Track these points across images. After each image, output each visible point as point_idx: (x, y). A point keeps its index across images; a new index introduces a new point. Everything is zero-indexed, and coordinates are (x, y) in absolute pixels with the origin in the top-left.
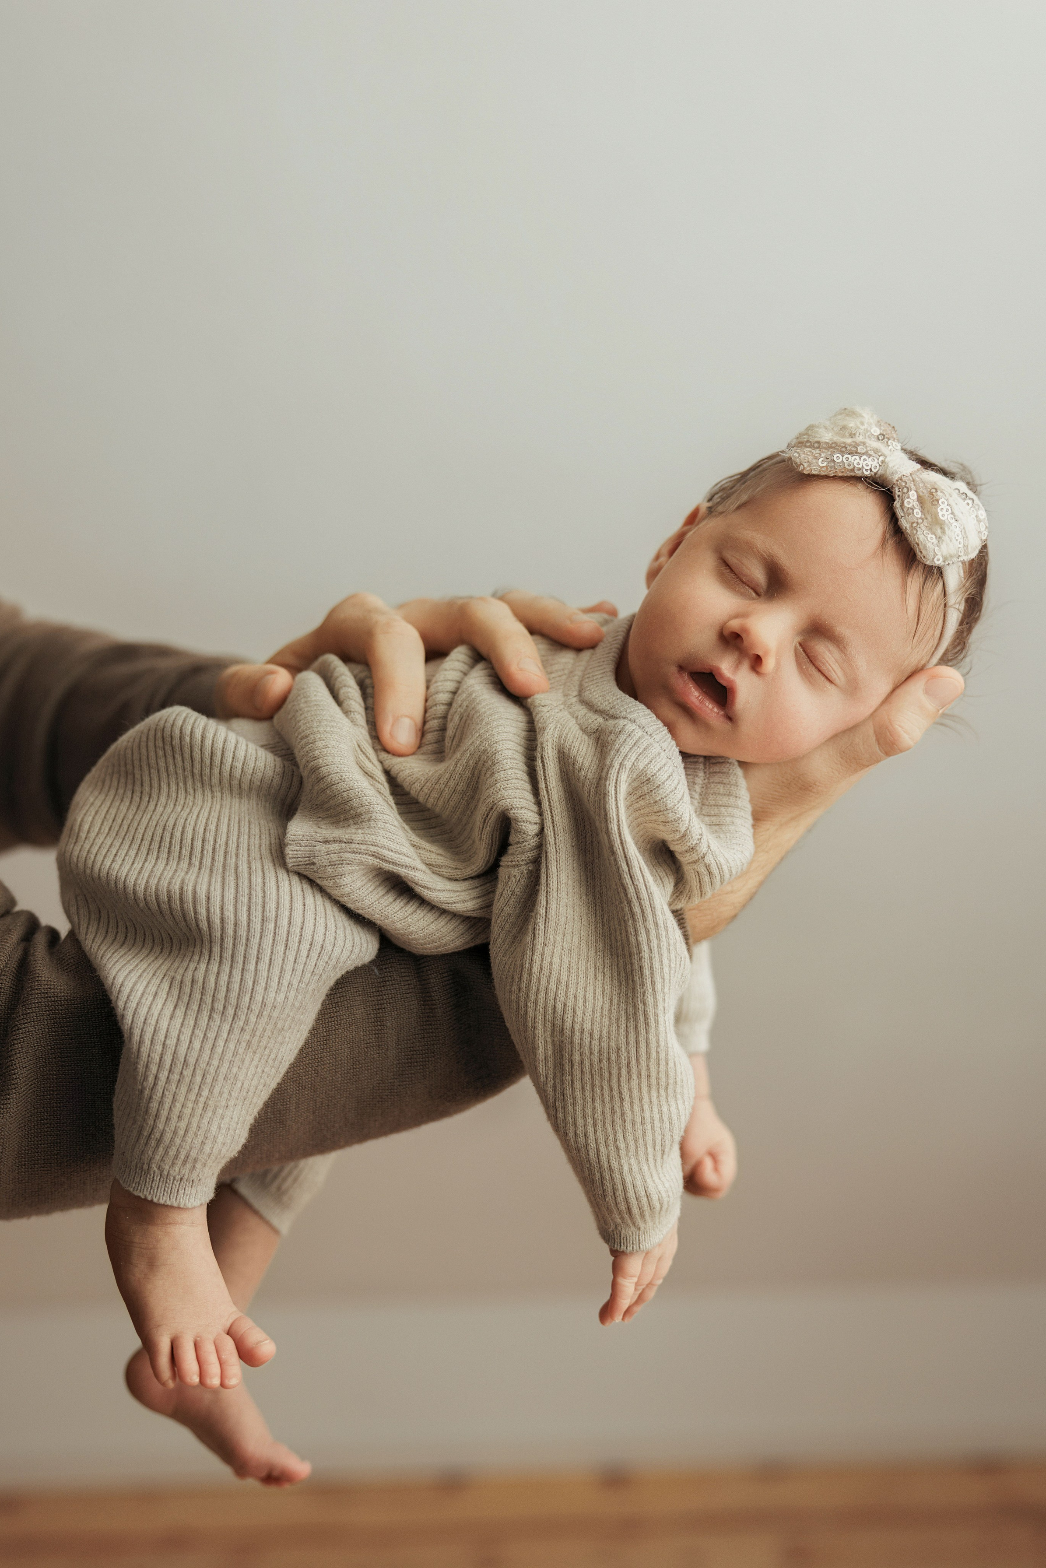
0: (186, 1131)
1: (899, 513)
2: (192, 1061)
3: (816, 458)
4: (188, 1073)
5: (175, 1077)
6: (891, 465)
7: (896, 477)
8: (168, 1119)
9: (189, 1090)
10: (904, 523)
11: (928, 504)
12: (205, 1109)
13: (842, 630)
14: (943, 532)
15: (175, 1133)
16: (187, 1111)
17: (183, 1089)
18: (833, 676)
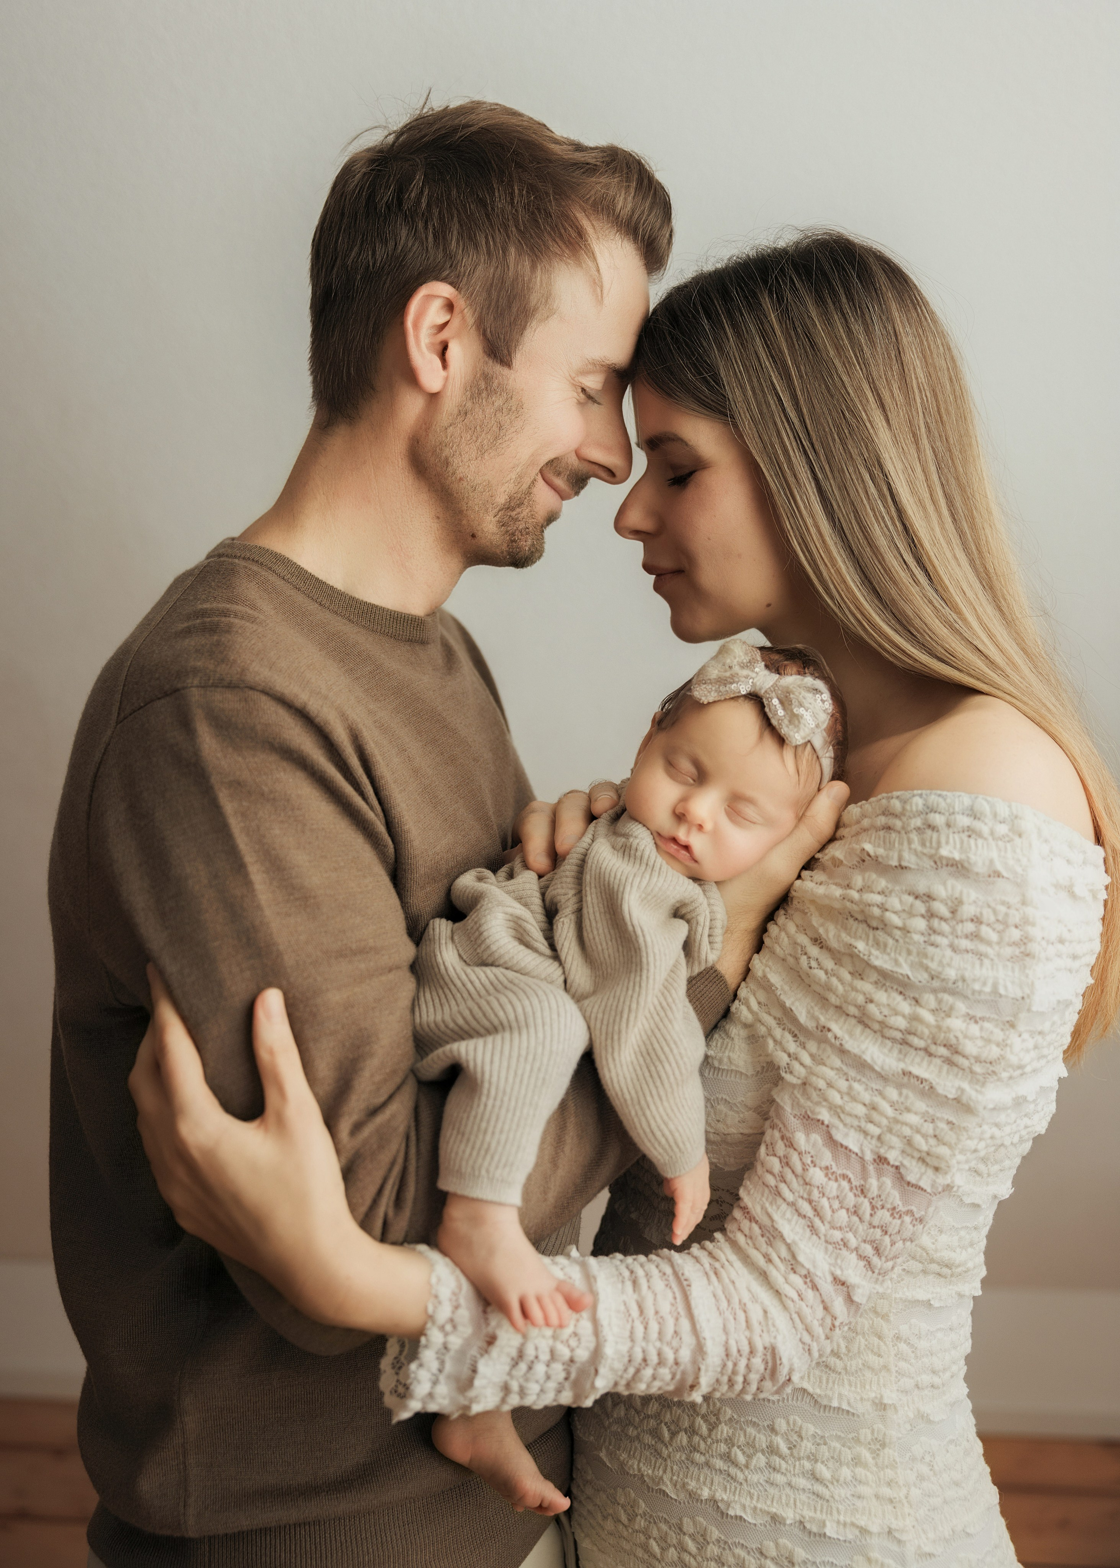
0: (506, 1141)
1: (770, 715)
2: (508, 1090)
3: (709, 692)
4: (506, 1099)
5: (498, 1103)
6: (758, 684)
7: (763, 692)
8: (493, 1133)
9: (508, 1111)
10: (774, 722)
11: (786, 703)
12: (518, 1125)
13: (749, 793)
14: (799, 722)
15: (498, 1142)
16: (506, 1127)
17: (503, 1111)
18: (755, 820)
